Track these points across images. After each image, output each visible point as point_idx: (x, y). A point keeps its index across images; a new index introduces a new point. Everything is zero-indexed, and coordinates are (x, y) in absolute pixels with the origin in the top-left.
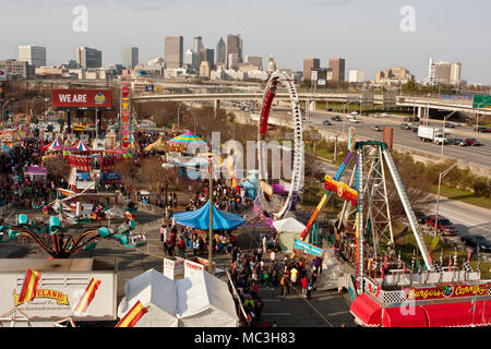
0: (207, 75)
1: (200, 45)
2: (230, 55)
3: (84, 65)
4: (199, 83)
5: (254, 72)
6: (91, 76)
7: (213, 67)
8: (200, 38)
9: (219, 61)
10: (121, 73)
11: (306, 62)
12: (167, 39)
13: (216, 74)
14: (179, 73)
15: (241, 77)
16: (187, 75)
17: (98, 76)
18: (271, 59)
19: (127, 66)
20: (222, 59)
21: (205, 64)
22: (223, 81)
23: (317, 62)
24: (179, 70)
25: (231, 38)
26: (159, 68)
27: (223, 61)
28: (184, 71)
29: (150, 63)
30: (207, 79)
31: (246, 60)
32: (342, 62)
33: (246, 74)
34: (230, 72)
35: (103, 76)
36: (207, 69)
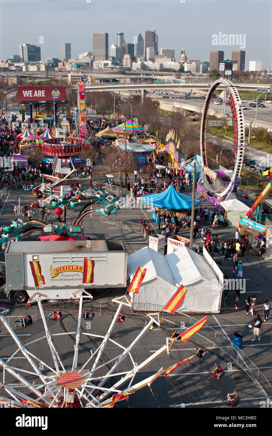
0: (129, 66)
1: (122, 40)
2: (148, 49)
3: (26, 59)
4: (124, 73)
5: (169, 64)
6: (33, 68)
7: (133, 59)
8: (122, 34)
9: (138, 54)
10: (57, 66)
11: (212, 54)
12: (94, 35)
13: (136, 66)
14: (106, 65)
15: (158, 68)
16: (112, 66)
17: (39, 69)
18: (182, 52)
19: (62, 59)
20: (141, 52)
21: (127, 57)
22: (143, 72)
23: (221, 54)
24: (106, 62)
25: (148, 33)
26: (88, 60)
27: (142, 54)
28: (110, 62)
29: (81, 57)
30: (129, 69)
31: (161, 53)
32: (243, 54)
33: (161, 65)
34: (149, 63)
35: (43, 68)
36: (129, 61)
